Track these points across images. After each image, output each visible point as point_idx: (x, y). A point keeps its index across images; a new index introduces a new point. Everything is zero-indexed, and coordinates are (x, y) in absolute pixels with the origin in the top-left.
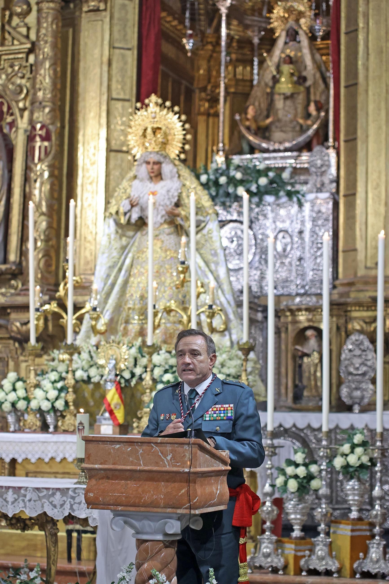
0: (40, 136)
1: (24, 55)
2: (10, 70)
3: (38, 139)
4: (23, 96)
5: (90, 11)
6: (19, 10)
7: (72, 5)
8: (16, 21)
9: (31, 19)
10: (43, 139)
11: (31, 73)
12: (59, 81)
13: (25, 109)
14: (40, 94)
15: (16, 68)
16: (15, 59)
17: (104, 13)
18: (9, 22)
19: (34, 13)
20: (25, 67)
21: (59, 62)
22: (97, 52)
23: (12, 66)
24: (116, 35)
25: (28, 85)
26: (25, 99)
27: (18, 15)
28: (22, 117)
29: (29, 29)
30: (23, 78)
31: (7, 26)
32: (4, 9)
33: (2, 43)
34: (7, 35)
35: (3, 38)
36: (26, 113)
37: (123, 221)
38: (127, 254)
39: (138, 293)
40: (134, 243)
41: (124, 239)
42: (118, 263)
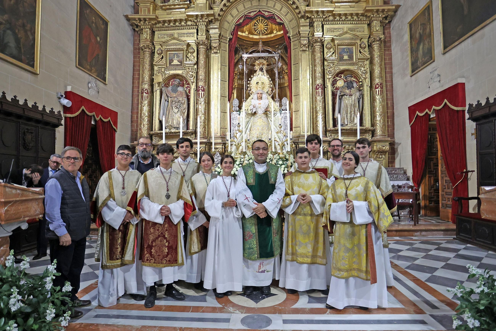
1: (193, 65)
2: (188, 70)
3: (201, 91)
4: (192, 78)
5: (214, 53)
6: (191, 51)
7: (208, 52)
8: (190, 54)
9: (195, 55)
13: (194, 82)
14: (201, 77)
15: (191, 70)
16: (190, 66)
17: (219, 54)
18: (188, 54)
19: (196, 52)
20: (194, 69)
22: (216, 66)
24: (222, 61)
25: (195, 75)
27: (191, 53)
28: (193, 85)
29: (194, 57)
30: (193, 72)
31: (188, 56)
32: (186, 50)
33: (186, 61)
34: (187, 59)
35: (186, 59)
36: (194, 83)
37: (250, 112)
38: (249, 123)
39: (256, 136)
40: (251, 120)
41: (248, 119)
42: (246, 127)
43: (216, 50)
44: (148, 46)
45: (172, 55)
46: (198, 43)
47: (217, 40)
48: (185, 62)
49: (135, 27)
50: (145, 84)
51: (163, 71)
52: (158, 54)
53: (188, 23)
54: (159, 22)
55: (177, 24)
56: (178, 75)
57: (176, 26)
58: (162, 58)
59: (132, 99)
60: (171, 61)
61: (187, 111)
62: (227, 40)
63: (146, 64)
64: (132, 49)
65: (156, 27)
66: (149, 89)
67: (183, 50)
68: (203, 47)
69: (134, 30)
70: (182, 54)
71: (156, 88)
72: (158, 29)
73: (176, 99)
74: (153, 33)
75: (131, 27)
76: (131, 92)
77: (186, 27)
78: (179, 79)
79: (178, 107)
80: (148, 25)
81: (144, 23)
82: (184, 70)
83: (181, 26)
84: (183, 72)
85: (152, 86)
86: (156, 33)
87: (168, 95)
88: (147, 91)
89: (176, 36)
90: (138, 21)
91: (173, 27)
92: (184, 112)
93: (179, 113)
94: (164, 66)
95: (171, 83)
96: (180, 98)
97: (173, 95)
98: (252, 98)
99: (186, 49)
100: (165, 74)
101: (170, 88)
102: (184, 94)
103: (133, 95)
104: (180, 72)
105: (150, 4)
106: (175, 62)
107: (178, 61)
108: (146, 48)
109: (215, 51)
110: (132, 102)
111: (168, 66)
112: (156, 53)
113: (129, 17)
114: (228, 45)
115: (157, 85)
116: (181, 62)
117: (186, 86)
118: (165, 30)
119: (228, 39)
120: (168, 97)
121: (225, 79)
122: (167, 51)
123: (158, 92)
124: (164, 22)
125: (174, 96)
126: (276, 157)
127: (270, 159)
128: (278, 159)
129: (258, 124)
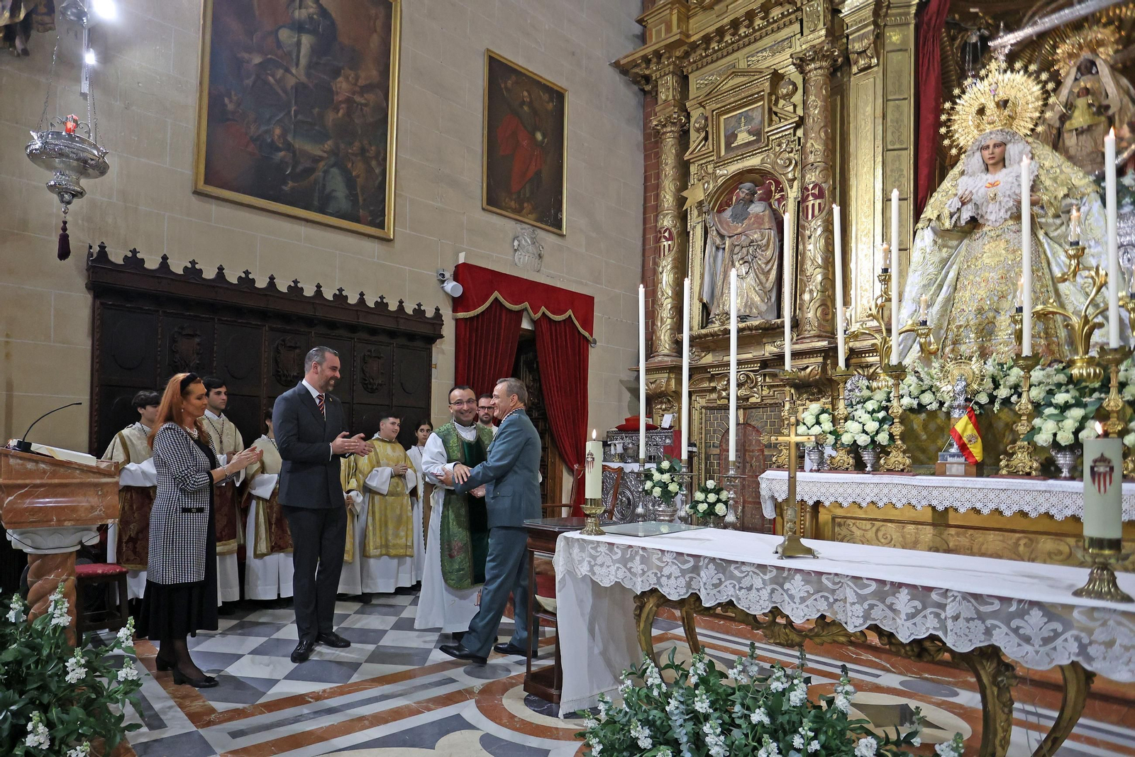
0: (813, 195)
1: (792, 131)
2: (778, 148)
3: (811, 198)
4: (791, 168)
5: (861, 71)
6: (785, 91)
7: (839, 74)
8: (782, 102)
9: (798, 98)
10: (816, 197)
11: (799, 145)
12: (830, 142)
13: (795, 179)
14: (811, 158)
15: (784, 146)
16: (782, 136)
17: (875, 69)
18: (776, 104)
19: (800, 91)
20: (794, 141)
21: (829, 125)
22: (869, 109)
23: (779, 145)
24: (890, 88)
25: (796, 157)
26: (794, 169)
27: (784, 97)
28: (791, 187)
29: (795, 106)
30: (791, 152)
31: (774, 109)
32: (770, 94)
33: (770, 125)
34: (774, 117)
35: (771, 120)
36: (796, 183)
37: (948, 224)
38: (951, 267)
39: (974, 306)
40: (959, 253)
41: (945, 250)
42: (936, 279)
43: (867, 60)
44: (670, 117)
45: (734, 120)
46: (801, 59)
47: (866, 26)
48: (767, 130)
49: (643, 82)
50: (664, 217)
51: (710, 171)
52: (698, 130)
53: (771, 16)
54: (694, 47)
55: (742, 31)
56: (751, 171)
57: (741, 38)
58: (706, 139)
59: (644, 261)
60: (731, 137)
61: (775, 267)
62: (909, 14)
63: (666, 164)
64: (640, 138)
65: (691, 64)
66: (675, 227)
67: (762, 98)
68: (818, 65)
69: (643, 90)
70: (760, 110)
71: (694, 220)
72: (695, 65)
73: (743, 237)
74: (684, 80)
75: (636, 88)
76: (640, 243)
77: (770, 28)
78: (751, 181)
79: (749, 258)
80: (669, 65)
81: (658, 63)
82: (764, 155)
83: (755, 31)
84: (763, 159)
85: (683, 217)
86: (691, 77)
87: (723, 232)
88: (670, 233)
89: (742, 65)
90: (644, 65)
91: (733, 43)
92: (766, 270)
93: (752, 275)
94: (711, 158)
95: (734, 198)
96: (755, 233)
97: (737, 228)
98: (962, 173)
99: (768, 90)
100: (716, 178)
101: (728, 213)
102: (766, 219)
103: (644, 250)
104: (754, 162)
105: (672, 9)
106: (743, 137)
107: (750, 133)
108: (664, 126)
109: (862, 62)
110: (643, 266)
111: (723, 153)
112: (692, 132)
113: (622, 62)
114: (912, 27)
115: (695, 212)
116: (757, 133)
117: (778, 196)
118: (712, 62)
119: (913, 10)
120: (722, 237)
121: (901, 142)
122: (719, 115)
123: (699, 231)
124: (707, 39)
125: (739, 230)
126: (1049, 376)
127: (1016, 388)
128: (1059, 385)
129: (987, 261)
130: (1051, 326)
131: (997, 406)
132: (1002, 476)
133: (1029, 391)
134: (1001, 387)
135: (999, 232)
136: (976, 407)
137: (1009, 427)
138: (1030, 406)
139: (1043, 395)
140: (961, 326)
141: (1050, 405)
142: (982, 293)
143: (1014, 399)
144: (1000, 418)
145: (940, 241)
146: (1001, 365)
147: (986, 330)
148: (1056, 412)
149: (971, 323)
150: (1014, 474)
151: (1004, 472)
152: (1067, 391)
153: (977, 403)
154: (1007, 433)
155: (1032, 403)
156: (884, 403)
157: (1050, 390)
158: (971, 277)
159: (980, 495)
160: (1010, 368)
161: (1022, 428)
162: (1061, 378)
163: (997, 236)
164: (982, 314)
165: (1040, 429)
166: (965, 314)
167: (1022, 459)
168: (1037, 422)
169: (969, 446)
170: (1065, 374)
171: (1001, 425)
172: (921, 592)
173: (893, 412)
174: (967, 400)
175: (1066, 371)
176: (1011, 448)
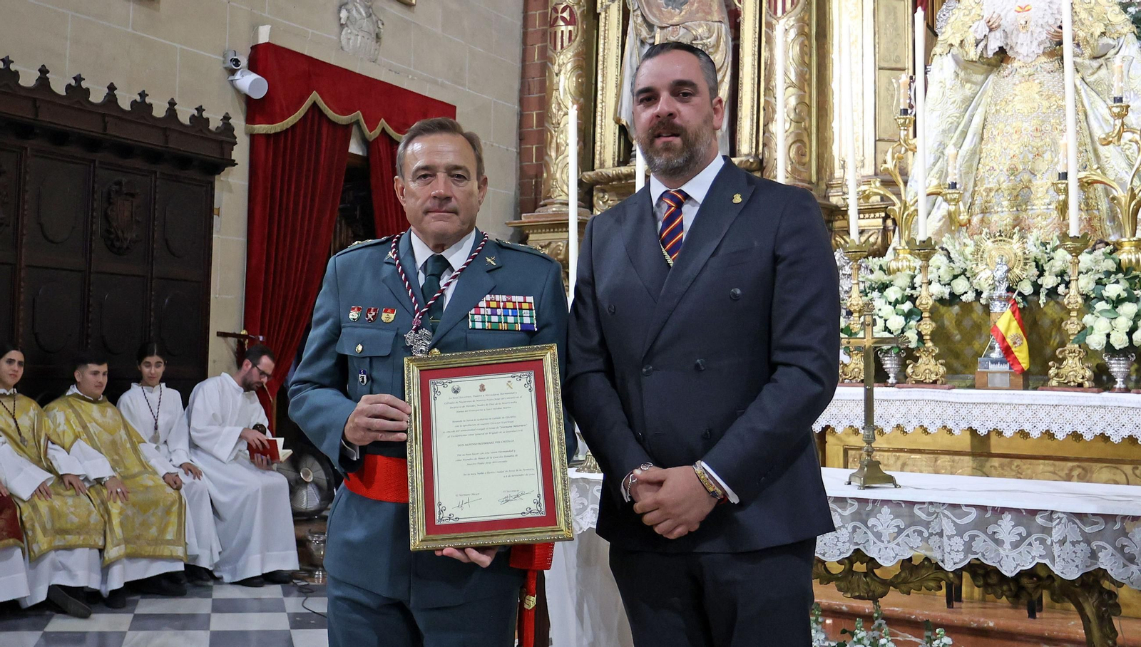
37: (973, 54)
38: (976, 109)
39: (1005, 164)
40: (985, 91)
41: (968, 86)
42: (959, 124)
73: (681, 32)
87: (652, 19)
96: (700, 26)
97: (673, 16)
120: (650, 26)
125: (676, 20)
126: (1096, 262)
127: (1062, 274)
128: (1108, 274)
129: (1018, 106)
130: (1091, 196)
131: (1043, 299)
132: (1052, 389)
133: (1077, 280)
134: (1046, 274)
135: (1031, 70)
136: (1019, 299)
137: (1058, 325)
138: (1080, 300)
139: (1092, 285)
140: (991, 190)
141: (1101, 298)
142: (1015, 148)
143: (1061, 289)
144: (1045, 314)
145: (962, 74)
146: (1044, 244)
147: (1021, 198)
148: (1109, 307)
149: (1004, 186)
150: (1065, 386)
151: (1054, 383)
152: (1117, 282)
153: (1020, 294)
154: (1054, 333)
155: (1082, 295)
156: (909, 291)
157: (1100, 279)
158: (1001, 126)
159: (1028, 413)
160: (1054, 249)
161: (1072, 327)
162: (1110, 265)
163: (1030, 75)
164: (1015, 176)
165: (1092, 328)
166: (996, 173)
167: (1074, 367)
168: (1088, 319)
169: (1013, 349)
170: (1113, 259)
171: (1046, 322)
172: (1026, 516)
173: (921, 304)
174: (1010, 290)
175: (1114, 255)
176: (1061, 352)
